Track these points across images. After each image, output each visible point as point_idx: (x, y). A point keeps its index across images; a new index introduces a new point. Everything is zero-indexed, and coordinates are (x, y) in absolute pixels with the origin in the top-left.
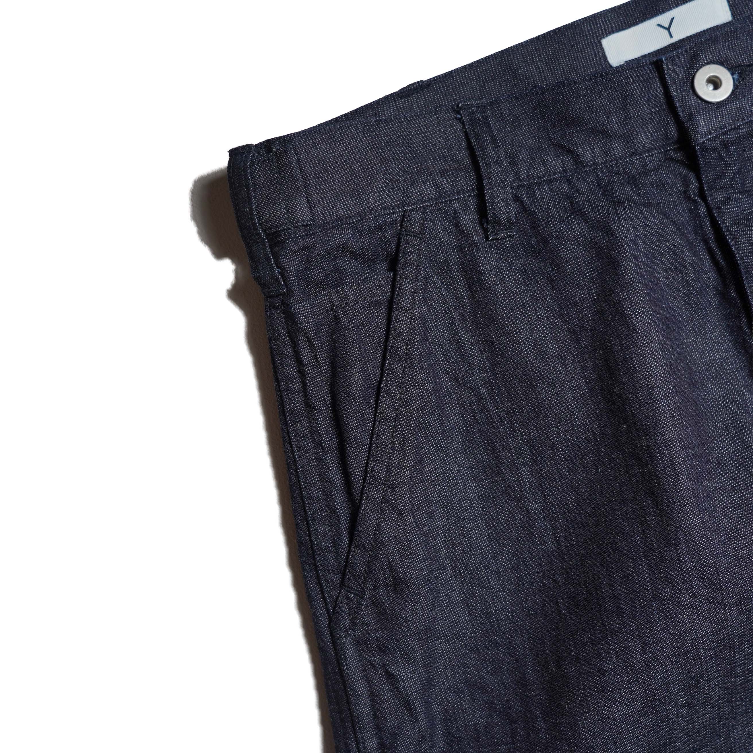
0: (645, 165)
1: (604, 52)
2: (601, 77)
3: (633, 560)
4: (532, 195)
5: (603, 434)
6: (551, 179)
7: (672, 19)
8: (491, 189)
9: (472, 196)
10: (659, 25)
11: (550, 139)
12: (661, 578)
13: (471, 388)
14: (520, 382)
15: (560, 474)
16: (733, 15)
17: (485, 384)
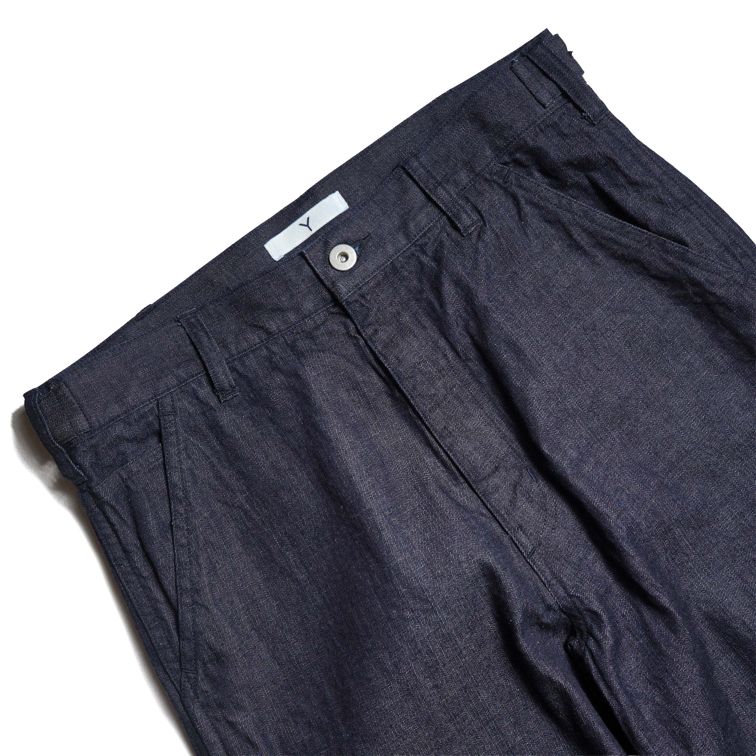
0: (315, 322)
1: (268, 253)
2: (266, 274)
3: (369, 597)
4: (243, 364)
5: (331, 515)
6: (253, 350)
7: (308, 218)
8: (212, 369)
9: (202, 376)
10: (301, 225)
11: (246, 322)
12: (389, 604)
13: (238, 506)
14: (268, 494)
15: (313, 550)
16: (349, 204)
17: (247, 501)
